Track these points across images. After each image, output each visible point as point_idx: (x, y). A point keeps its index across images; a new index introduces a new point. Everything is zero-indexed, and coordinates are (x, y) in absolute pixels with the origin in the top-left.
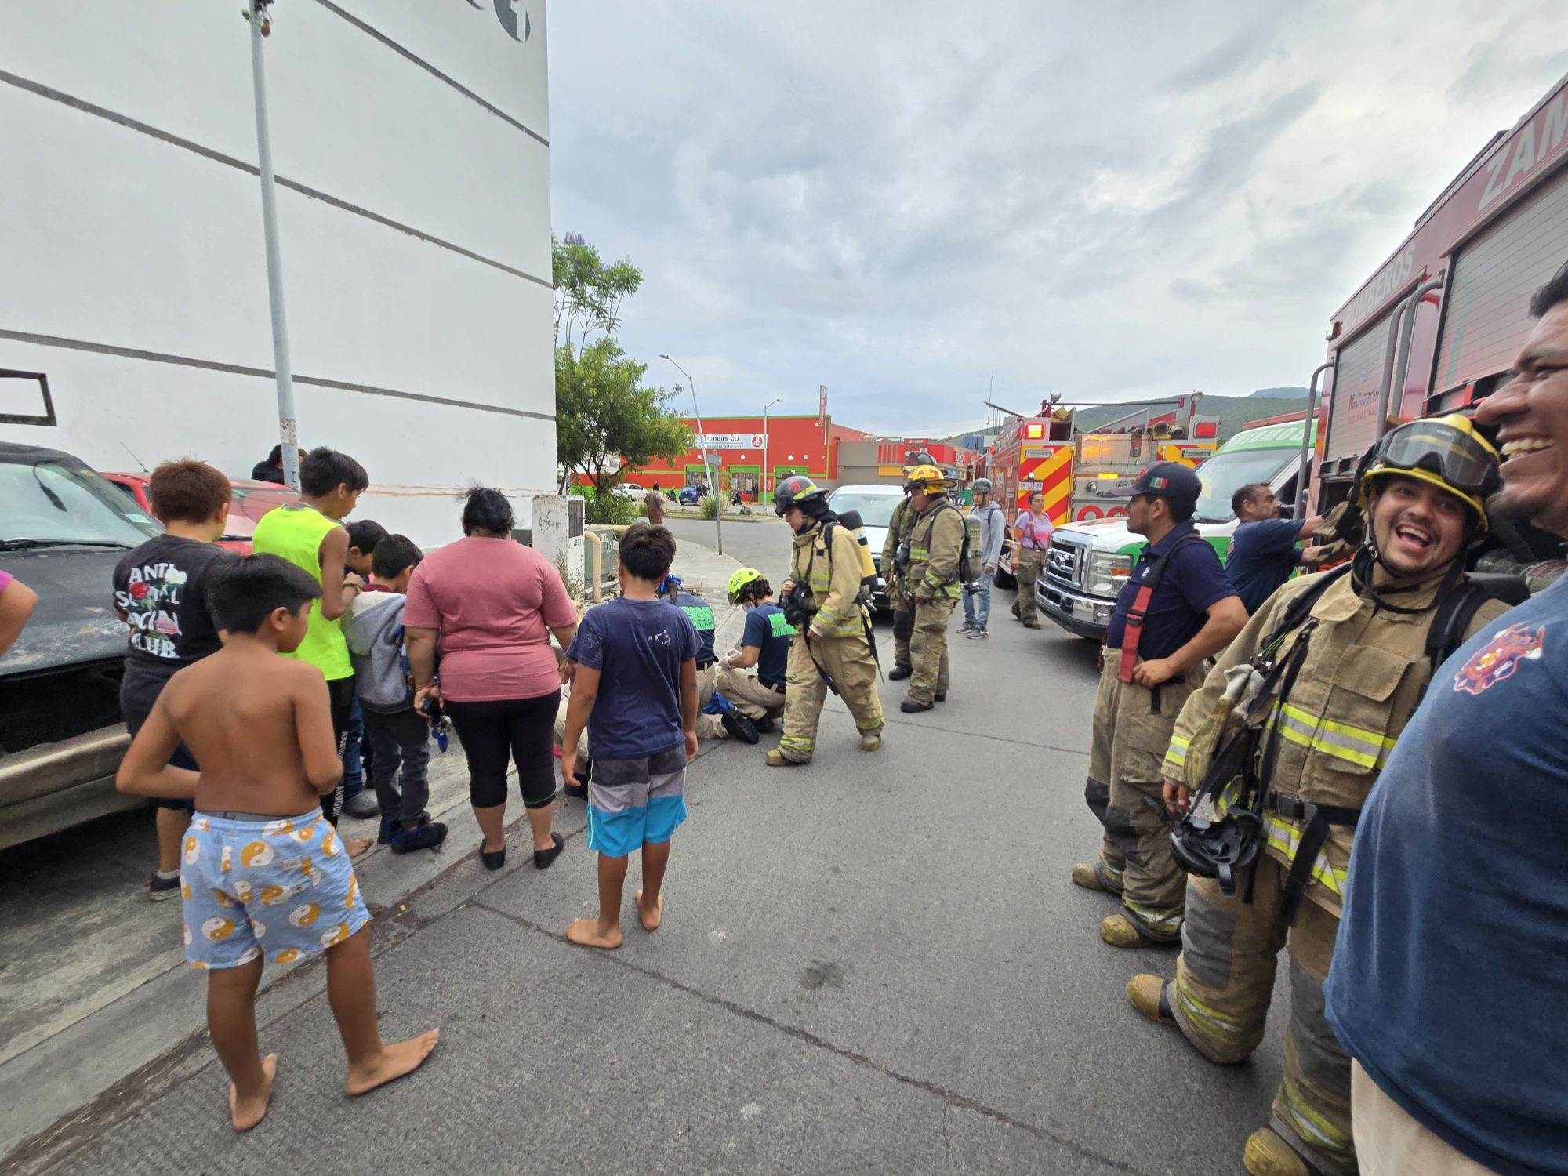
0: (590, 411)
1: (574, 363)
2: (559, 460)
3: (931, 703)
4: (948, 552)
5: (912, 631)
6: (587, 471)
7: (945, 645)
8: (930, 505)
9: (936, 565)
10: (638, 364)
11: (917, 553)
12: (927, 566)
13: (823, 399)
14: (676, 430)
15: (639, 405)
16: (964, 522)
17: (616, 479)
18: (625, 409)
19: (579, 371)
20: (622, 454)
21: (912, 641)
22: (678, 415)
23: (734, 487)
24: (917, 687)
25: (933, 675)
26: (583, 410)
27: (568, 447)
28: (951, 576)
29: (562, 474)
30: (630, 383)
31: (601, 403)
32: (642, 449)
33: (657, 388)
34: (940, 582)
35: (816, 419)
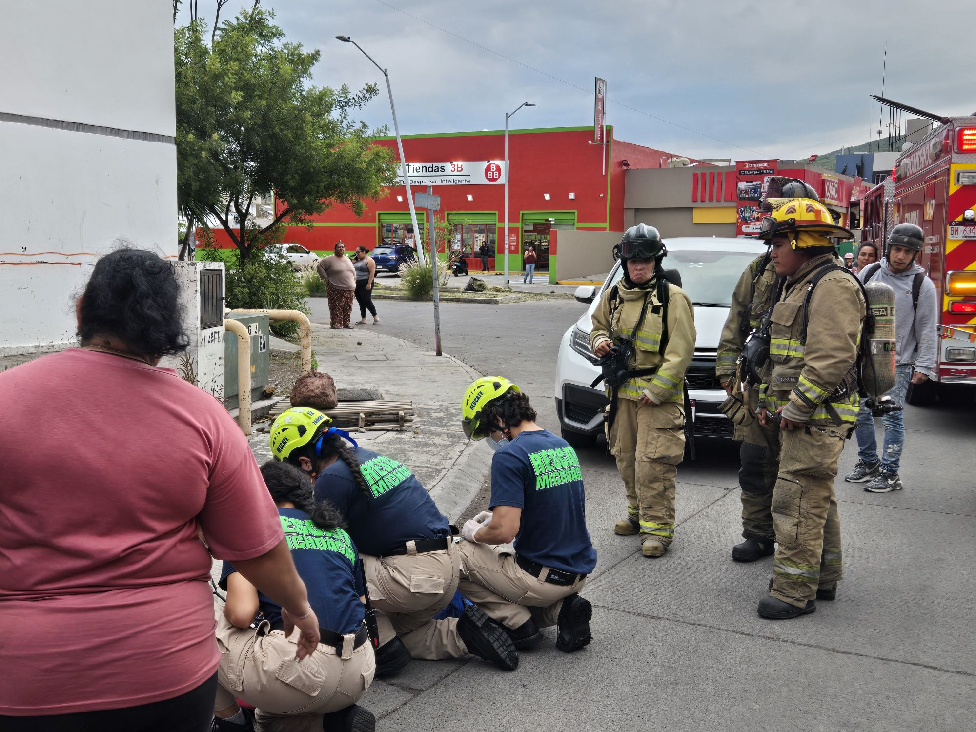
0: (230, 129)
1: (206, 52)
2: (179, 208)
3: (810, 603)
4: (837, 343)
5: (774, 477)
6: (225, 223)
7: (833, 503)
8: (805, 266)
9: (817, 365)
10: (305, 51)
11: (780, 346)
12: (800, 366)
13: (599, 102)
14: (367, 156)
15: (309, 117)
16: (865, 293)
17: (271, 236)
18: (285, 123)
19: (213, 63)
20: (280, 195)
21: (776, 494)
22: (369, 133)
23: (456, 247)
24: (786, 575)
25: (813, 555)
26: (220, 125)
27: (195, 186)
28: (844, 383)
29: (184, 230)
30: (293, 81)
31: (248, 114)
32: (312, 187)
33: (336, 87)
34: (825, 394)
35: (588, 133)
